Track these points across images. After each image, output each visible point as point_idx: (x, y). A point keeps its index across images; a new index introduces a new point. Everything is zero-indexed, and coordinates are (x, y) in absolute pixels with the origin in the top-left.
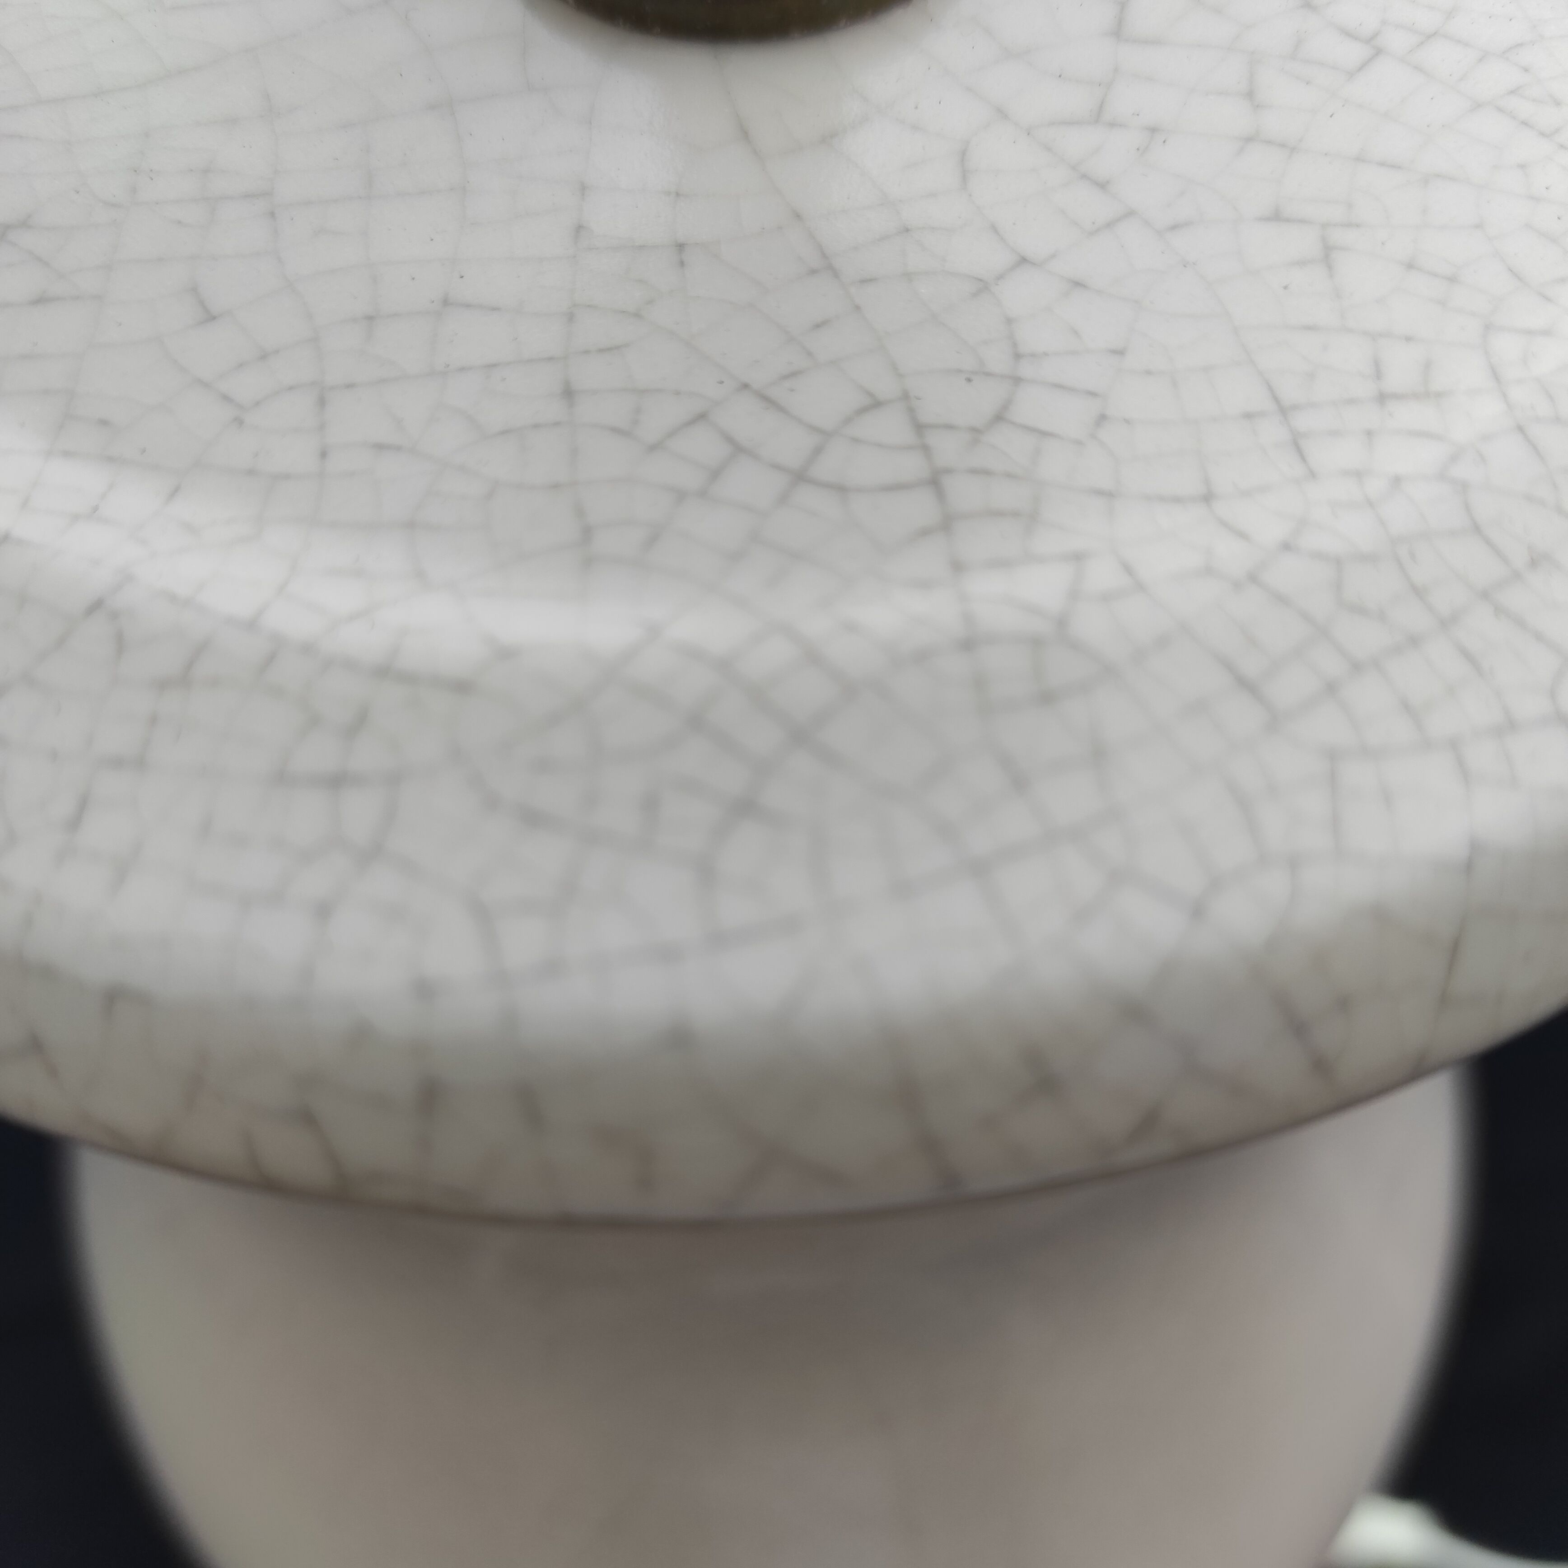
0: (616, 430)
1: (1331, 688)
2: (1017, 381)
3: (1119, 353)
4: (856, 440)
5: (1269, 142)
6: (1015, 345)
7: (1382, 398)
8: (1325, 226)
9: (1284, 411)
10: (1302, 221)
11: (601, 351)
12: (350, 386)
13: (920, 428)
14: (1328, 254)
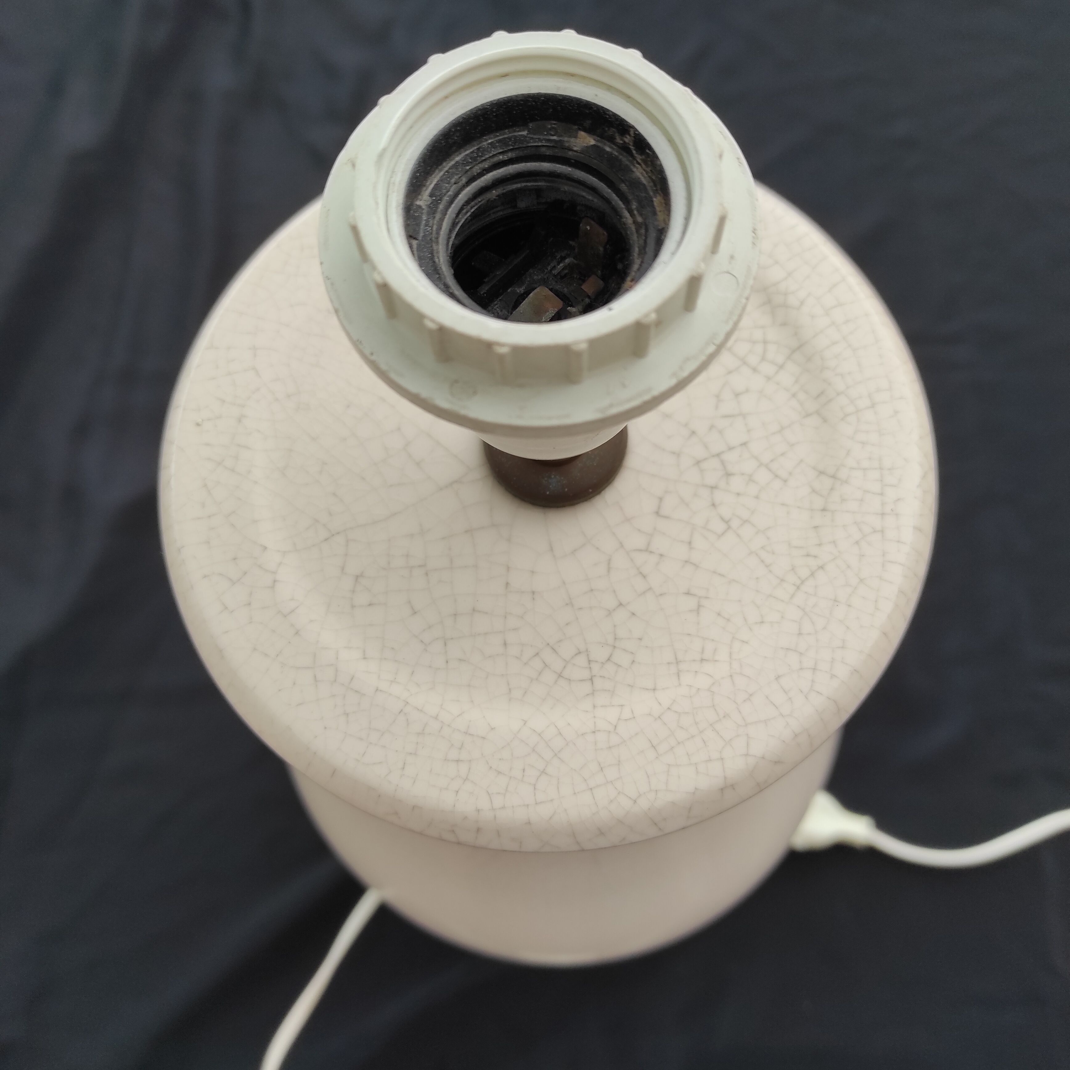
0: (517, 658)
1: (672, 748)
2: (615, 647)
3: (640, 639)
4: (574, 664)
5: (691, 563)
6: (615, 635)
7: (702, 660)
8: (700, 597)
9: (678, 662)
10: (695, 595)
11: (513, 630)
12: (452, 639)
13: (589, 661)
14: (699, 608)
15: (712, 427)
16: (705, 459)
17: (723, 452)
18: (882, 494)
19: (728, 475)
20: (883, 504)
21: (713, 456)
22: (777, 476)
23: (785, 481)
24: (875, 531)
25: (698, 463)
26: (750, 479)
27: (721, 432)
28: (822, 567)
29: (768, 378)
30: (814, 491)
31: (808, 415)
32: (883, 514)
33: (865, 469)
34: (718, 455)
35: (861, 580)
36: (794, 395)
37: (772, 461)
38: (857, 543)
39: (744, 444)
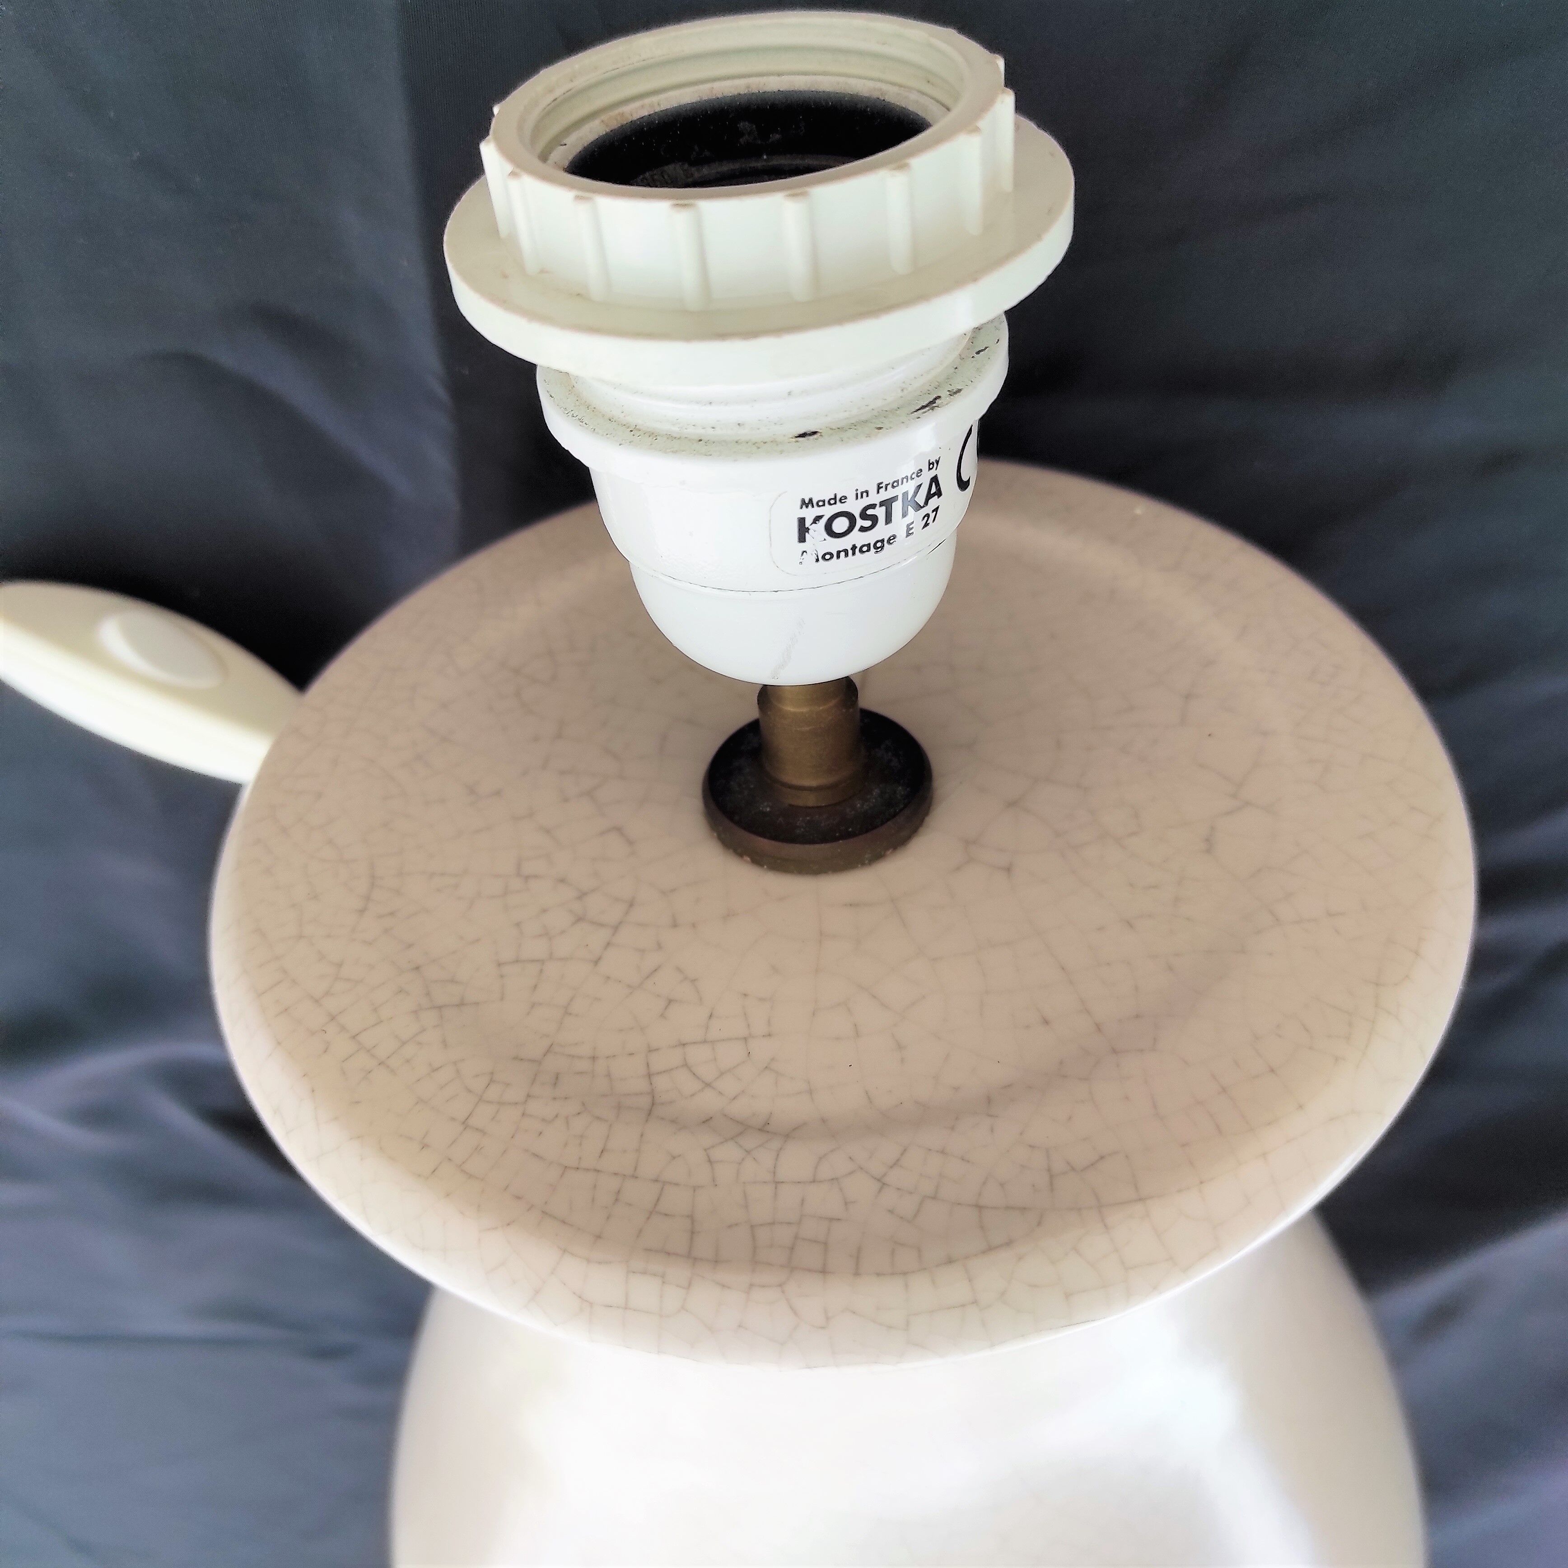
14: (471, 790)
15: (659, 946)
16: (627, 913)
17: (613, 935)
18: (354, 1037)
19: (579, 919)
20: (343, 1028)
21: (621, 923)
22: (517, 961)
23: (499, 965)
24: (327, 993)
25: (631, 904)
26: (546, 934)
27: (642, 951)
28: (362, 911)
29: (651, 1050)
30: (453, 981)
31: (548, 1051)
32: (333, 1018)
33: (404, 1043)
34: (616, 928)
35: (300, 937)
36: (594, 1058)
37: (541, 971)
38: (340, 965)
39: (596, 962)
